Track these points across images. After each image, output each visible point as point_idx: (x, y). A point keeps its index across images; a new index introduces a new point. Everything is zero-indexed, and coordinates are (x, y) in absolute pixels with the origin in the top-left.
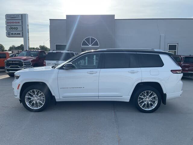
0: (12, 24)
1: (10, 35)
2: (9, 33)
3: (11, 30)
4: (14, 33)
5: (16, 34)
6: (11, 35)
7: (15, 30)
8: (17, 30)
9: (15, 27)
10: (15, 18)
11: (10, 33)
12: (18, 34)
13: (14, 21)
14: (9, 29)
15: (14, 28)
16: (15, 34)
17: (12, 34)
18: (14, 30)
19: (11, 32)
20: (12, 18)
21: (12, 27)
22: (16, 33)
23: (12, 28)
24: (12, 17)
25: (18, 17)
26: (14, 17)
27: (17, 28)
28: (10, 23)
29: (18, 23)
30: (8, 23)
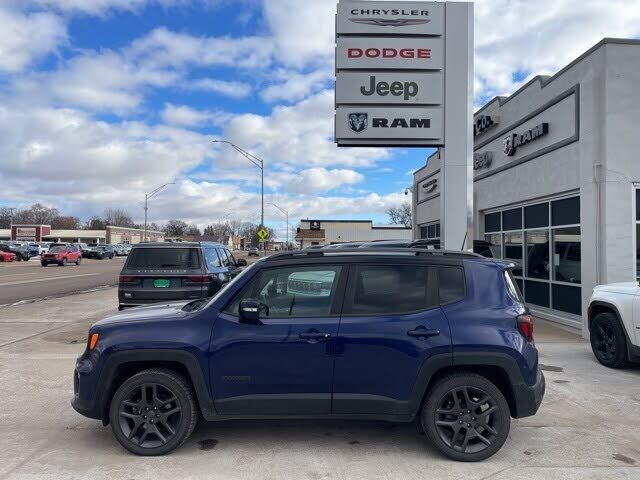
0: (380, 62)
1: (362, 128)
2: (358, 115)
3: (375, 98)
4: (390, 114)
5: (404, 124)
6: (371, 131)
9: (403, 78)
10: (404, 22)
11: (366, 115)
12: (415, 123)
13: (399, 44)
14: (363, 90)
15: (395, 88)
16: (395, 124)
17: (376, 123)
18: (390, 98)
19: (375, 113)
20: (386, 23)
21: (380, 77)
22: (408, 114)
23: (377, 88)
24: (382, 16)
25: (424, 17)
26: (400, 16)
27: (411, 89)
28: (372, 53)
29: (423, 54)
30: (354, 53)
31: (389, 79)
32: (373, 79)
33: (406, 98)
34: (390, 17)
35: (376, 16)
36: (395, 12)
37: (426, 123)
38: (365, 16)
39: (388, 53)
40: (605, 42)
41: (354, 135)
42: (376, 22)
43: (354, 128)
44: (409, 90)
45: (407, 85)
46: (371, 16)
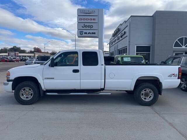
0: (86, 21)
1: (82, 34)
2: (81, 32)
3: (85, 28)
4: (88, 31)
5: (90, 34)
6: (84, 35)
7: (90, 28)
8: (92, 29)
10: (90, 13)
11: (83, 32)
12: (92, 33)
13: (89, 17)
14: (82, 26)
15: (89, 26)
16: (89, 33)
17: (85, 33)
18: (88, 28)
19: (85, 31)
20: (87, 13)
22: (91, 31)
23: (85, 26)
24: (86, 12)
25: (94, 12)
26: (89, 12)
27: (92, 27)
28: (84, 19)
29: (94, 19)
30: (80, 19)
31: (88, 24)
32: (84, 24)
33: (91, 28)
34: (88, 12)
35: (85, 12)
36: (89, 11)
37: (95, 33)
38: (83, 12)
39: (87, 19)
40: (131, 16)
41: (81, 35)
42: (85, 13)
43: (81, 34)
44: (91, 27)
45: (91, 26)
46: (84, 12)
